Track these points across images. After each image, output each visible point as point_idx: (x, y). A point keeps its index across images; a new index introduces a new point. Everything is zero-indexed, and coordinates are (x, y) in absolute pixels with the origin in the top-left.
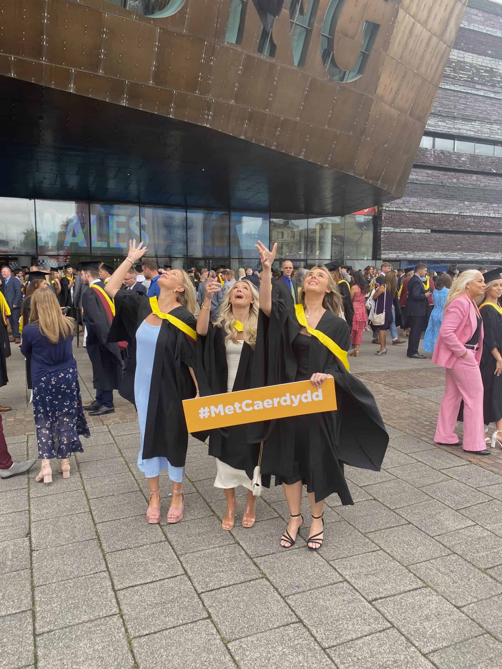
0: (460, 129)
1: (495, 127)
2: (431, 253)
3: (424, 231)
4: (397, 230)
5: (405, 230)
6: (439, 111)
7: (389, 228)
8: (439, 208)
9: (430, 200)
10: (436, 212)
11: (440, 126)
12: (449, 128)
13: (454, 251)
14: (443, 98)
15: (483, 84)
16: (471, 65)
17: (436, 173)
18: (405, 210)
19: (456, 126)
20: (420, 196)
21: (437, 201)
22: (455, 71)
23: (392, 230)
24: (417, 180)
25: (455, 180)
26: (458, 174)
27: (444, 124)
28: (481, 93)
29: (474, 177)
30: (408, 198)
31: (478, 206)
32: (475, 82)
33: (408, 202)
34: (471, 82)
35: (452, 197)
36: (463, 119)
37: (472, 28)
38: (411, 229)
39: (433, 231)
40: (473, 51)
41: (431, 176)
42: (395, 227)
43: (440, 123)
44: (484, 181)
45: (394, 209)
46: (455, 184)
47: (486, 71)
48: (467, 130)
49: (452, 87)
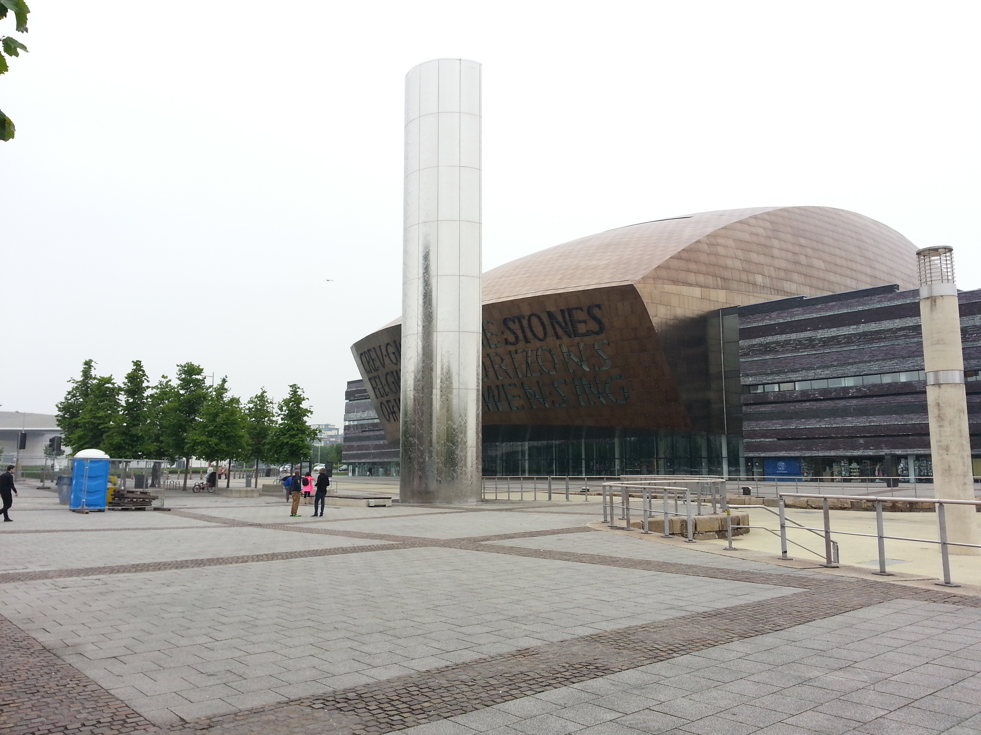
1: (819, 371)
2: (777, 453)
3: (772, 440)
4: (753, 440)
5: (758, 440)
9: (775, 421)
10: (778, 428)
13: (795, 450)
14: (778, 363)
15: (805, 348)
16: (794, 340)
17: (778, 405)
19: (788, 377)
20: (768, 420)
21: (780, 421)
23: (750, 440)
27: (779, 377)
28: (806, 353)
29: (808, 404)
30: (759, 422)
31: (813, 421)
34: (796, 349)
35: (791, 418)
36: (792, 372)
37: (793, 319)
38: (763, 439)
39: (779, 439)
40: (796, 332)
41: (773, 407)
42: (752, 438)
43: (776, 378)
44: (815, 405)
45: (750, 429)
46: (793, 409)
47: (806, 341)
49: (783, 356)
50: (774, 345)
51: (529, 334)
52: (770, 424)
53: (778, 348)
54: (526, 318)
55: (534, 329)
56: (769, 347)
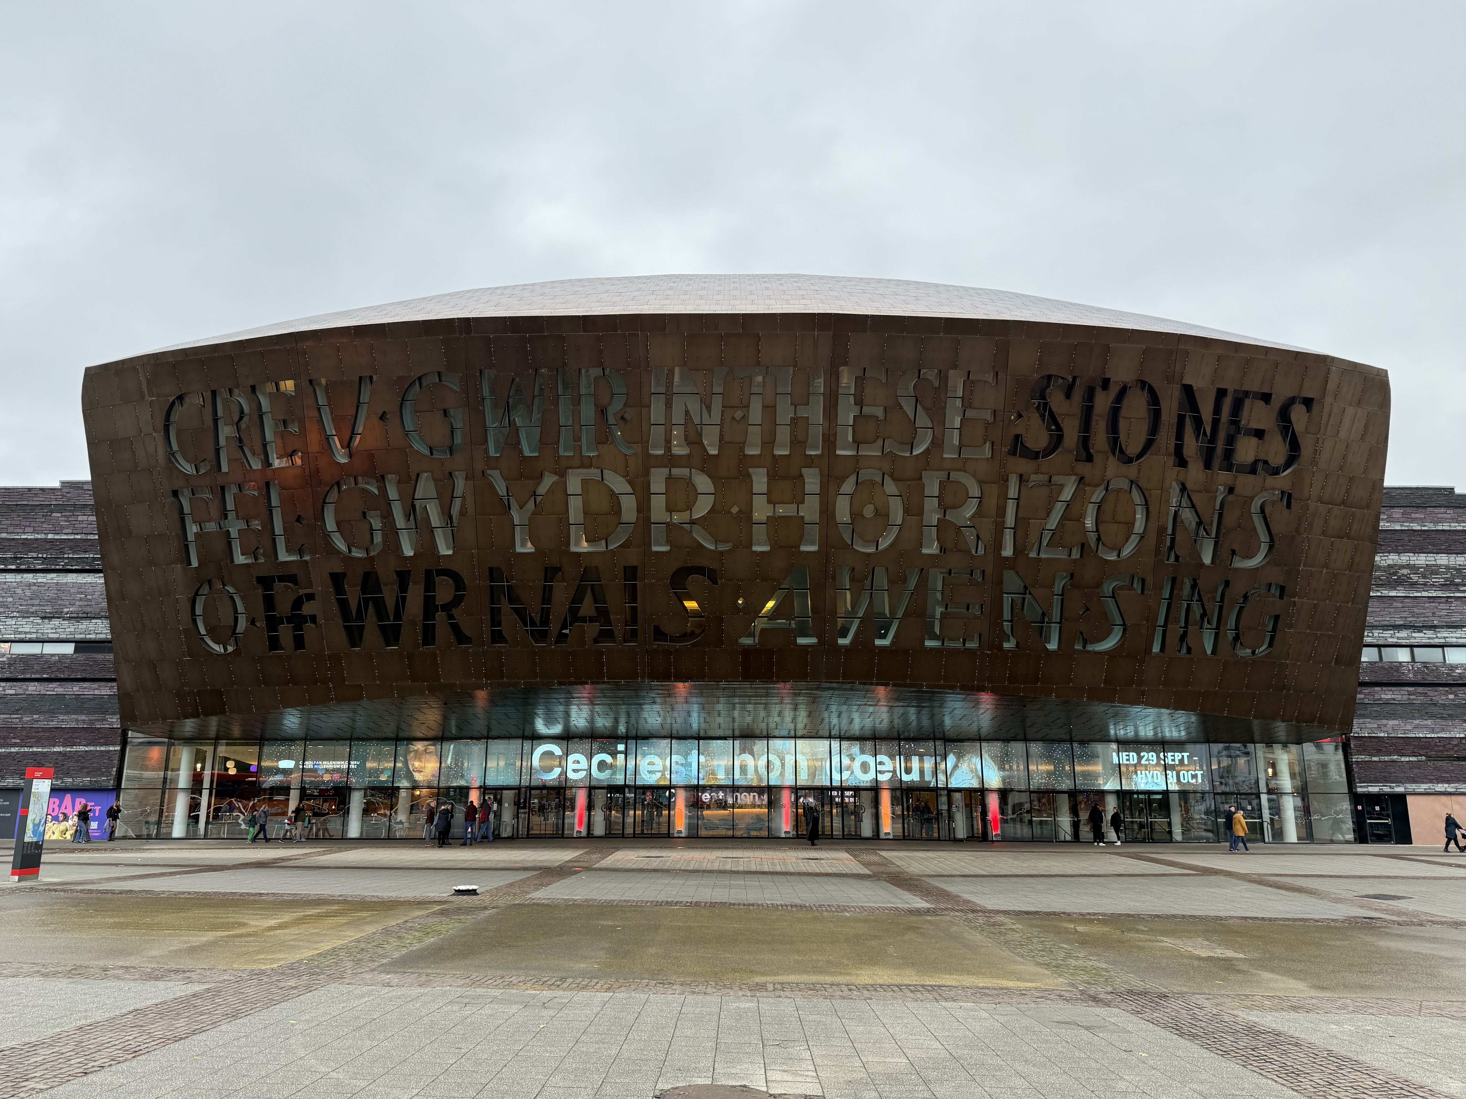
0: (1445, 638)
2: (1429, 785)
3: (1415, 759)
4: (1375, 759)
6: (1411, 622)
7: (1363, 757)
8: (1433, 731)
9: (1417, 722)
10: (1428, 736)
11: (1415, 638)
12: (1429, 638)
14: (1414, 607)
16: (1447, 567)
17: (1420, 689)
18: (1382, 735)
19: (1439, 635)
20: (1401, 718)
21: (1429, 722)
22: (1424, 576)
23: (1367, 758)
24: (1394, 699)
25: (1451, 696)
26: (1454, 689)
27: (1421, 635)
30: (1384, 722)
32: (1457, 585)
33: (1385, 725)
34: (1450, 585)
35: (1451, 717)
36: (1449, 627)
37: (1440, 528)
38: (1395, 757)
39: (1429, 758)
40: (1449, 552)
41: (1415, 694)
42: (1371, 755)
43: (1414, 635)
45: (1367, 735)
46: (1452, 700)
48: (1456, 638)
49: (1425, 594)
50: (1405, 571)
51: (1100, 439)
52: (1409, 727)
53: (1415, 578)
54: (1114, 391)
55: (1122, 424)
56: (1395, 574)
